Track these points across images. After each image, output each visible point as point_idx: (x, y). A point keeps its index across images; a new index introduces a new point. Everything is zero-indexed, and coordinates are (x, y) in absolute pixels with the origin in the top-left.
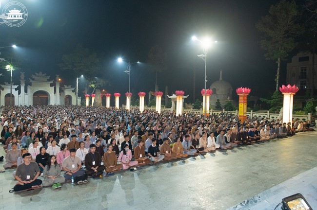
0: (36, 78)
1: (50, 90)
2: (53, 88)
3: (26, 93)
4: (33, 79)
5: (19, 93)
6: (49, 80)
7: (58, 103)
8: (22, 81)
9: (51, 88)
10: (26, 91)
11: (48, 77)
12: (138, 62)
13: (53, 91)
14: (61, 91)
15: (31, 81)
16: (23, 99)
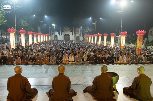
0: (65, 29)
1: (70, 34)
2: (71, 33)
3: (62, 35)
4: (64, 29)
5: (59, 35)
6: (70, 29)
7: (74, 39)
8: (60, 30)
9: (70, 33)
10: (62, 34)
11: (70, 28)
12: (101, 18)
13: (71, 34)
14: (75, 34)
15: (63, 30)
16: (61, 37)
